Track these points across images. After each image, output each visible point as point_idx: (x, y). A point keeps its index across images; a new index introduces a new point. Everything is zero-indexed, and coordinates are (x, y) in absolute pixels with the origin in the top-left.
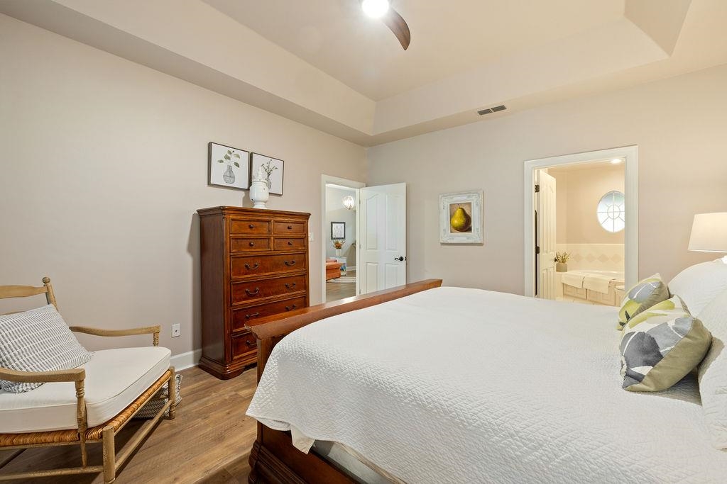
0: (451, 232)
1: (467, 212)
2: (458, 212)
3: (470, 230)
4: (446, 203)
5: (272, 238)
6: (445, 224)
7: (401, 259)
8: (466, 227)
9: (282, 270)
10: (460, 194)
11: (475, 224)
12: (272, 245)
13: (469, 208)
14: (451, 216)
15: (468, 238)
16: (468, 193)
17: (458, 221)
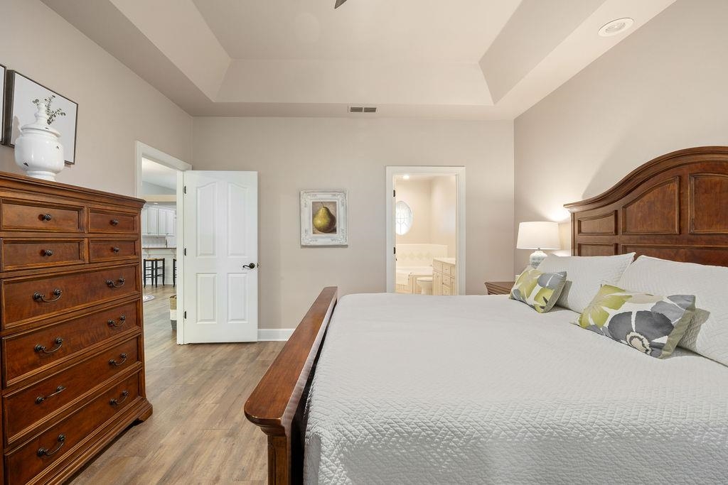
0: (314, 233)
1: (332, 211)
2: (322, 212)
3: (334, 231)
4: (308, 201)
5: (86, 240)
6: (307, 223)
7: (252, 266)
8: (330, 227)
9: (102, 298)
10: (325, 192)
11: (340, 225)
12: (85, 254)
13: (333, 208)
14: (314, 216)
15: (332, 240)
16: (334, 192)
17: (321, 221)
